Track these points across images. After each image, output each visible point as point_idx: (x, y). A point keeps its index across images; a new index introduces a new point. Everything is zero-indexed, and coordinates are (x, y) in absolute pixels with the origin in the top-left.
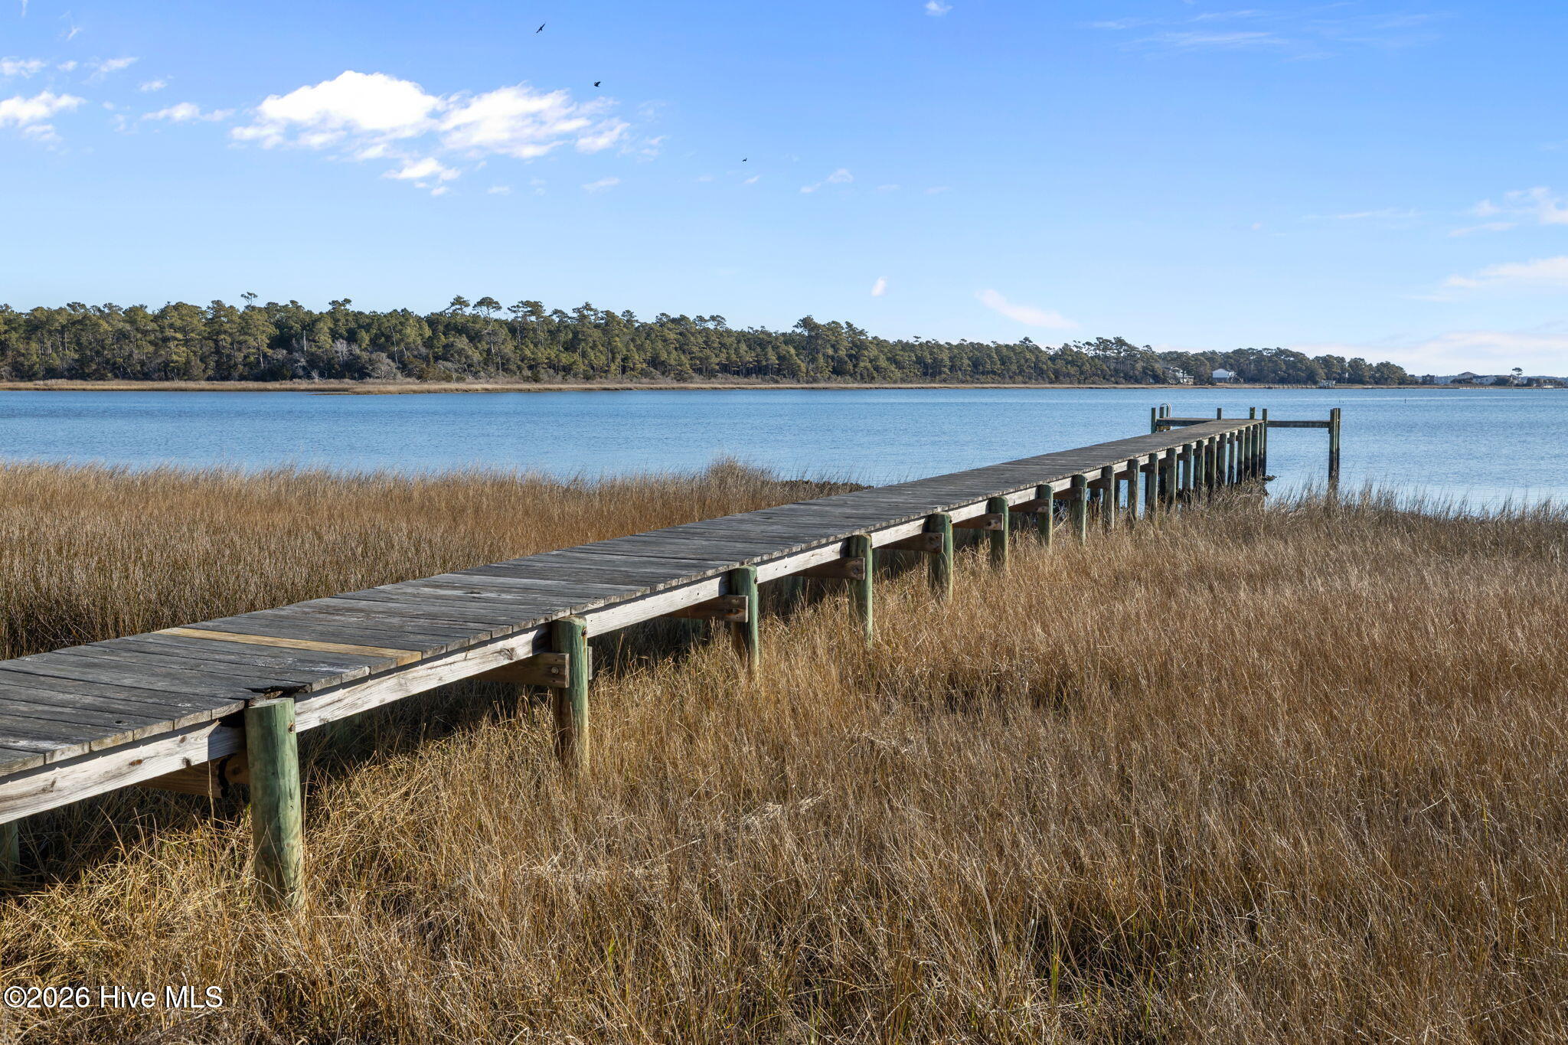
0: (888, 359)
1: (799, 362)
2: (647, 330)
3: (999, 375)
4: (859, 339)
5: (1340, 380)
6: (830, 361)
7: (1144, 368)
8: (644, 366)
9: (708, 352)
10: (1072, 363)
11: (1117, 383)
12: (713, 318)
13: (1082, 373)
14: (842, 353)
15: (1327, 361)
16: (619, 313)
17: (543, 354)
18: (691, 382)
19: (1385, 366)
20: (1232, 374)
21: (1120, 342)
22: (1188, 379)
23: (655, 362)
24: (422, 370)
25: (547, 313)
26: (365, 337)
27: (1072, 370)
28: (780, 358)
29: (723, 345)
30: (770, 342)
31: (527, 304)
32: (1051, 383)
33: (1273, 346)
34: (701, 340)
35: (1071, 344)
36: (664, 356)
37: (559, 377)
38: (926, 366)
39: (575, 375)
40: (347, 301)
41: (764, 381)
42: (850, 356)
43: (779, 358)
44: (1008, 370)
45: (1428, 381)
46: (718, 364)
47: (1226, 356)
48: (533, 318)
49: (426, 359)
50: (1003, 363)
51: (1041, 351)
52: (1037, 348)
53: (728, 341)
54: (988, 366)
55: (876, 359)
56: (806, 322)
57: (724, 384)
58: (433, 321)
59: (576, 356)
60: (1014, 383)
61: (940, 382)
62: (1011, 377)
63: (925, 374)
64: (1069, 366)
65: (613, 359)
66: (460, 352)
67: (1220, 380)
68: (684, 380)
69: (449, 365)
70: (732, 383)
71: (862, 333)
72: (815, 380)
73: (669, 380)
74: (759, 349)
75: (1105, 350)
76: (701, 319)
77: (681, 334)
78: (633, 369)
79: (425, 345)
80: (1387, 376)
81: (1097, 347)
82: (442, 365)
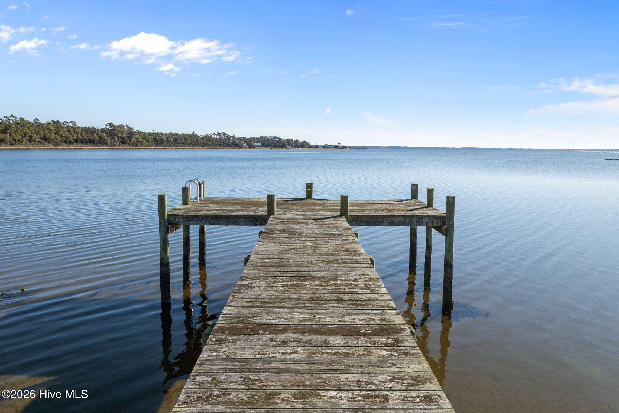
0: (143, 138)
1: (107, 139)
3: (184, 144)
4: (131, 131)
5: (292, 146)
6: (120, 139)
7: (233, 142)
9: (68, 135)
10: (209, 140)
11: (224, 147)
12: (71, 122)
13: (212, 144)
14: (124, 136)
15: (288, 141)
18: (61, 146)
19: (304, 142)
20: (260, 144)
21: (224, 134)
22: (246, 146)
23: (45, 138)
27: (209, 143)
29: (75, 132)
30: (95, 132)
32: (202, 147)
33: (272, 136)
34: (65, 130)
35: (208, 134)
36: (49, 136)
38: (157, 141)
41: (93, 146)
42: (128, 137)
43: (99, 137)
44: (187, 142)
45: (316, 147)
46: (73, 139)
47: (258, 139)
50: (185, 140)
51: (198, 136)
52: (197, 135)
53: (76, 130)
54: (180, 141)
55: (138, 138)
56: (110, 124)
57: (76, 147)
60: (189, 147)
61: (163, 146)
62: (188, 145)
63: (157, 144)
64: (208, 141)
67: (257, 146)
68: (58, 145)
70: (79, 146)
71: (132, 129)
72: (114, 146)
73: (51, 145)
74: (90, 134)
75: (220, 136)
76: (66, 122)
77: (57, 128)
80: (305, 145)
81: (217, 135)
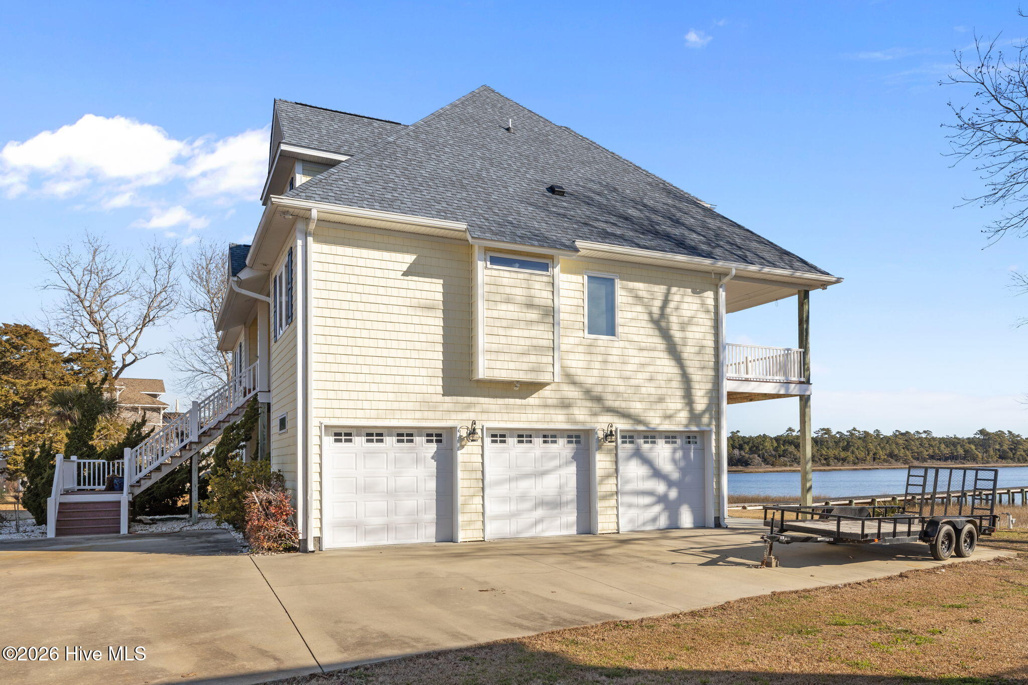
1: (978, 453)
2: (887, 439)
4: (1017, 439)
6: (997, 451)
8: (886, 457)
9: (922, 449)
12: (925, 432)
14: (1005, 447)
16: (871, 432)
17: (831, 453)
23: (891, 455)
24: (773, 462)
25: (834, 433)
26: (747, 448)
28: (966, 451)
29: (931, 445)
30: (958, 443)
31: (823, 429)
34: (917, 443)
36: (896, 452)
37: (840, 463)
39: (848, 463)
40: (738, 431)
42: (1011, 449)
43: (964, 451)
46: (928, 455)
48: (826, 436)
49: (775, 456)
53: (933, 443)
56: (982, 432)
58: (777, 439)
59: (849, 453)
65: (868, 454)
66: (791, 453)
68: (908, 463)
69: (786, 459)
70: (937, 464)
71: (1018, 436)
73: (899, 464)
74: (952, 447)
76: (918, 432)
77: (906, 440)
78: (879, 459)
79: (774, 450)
82: (782, 459)
